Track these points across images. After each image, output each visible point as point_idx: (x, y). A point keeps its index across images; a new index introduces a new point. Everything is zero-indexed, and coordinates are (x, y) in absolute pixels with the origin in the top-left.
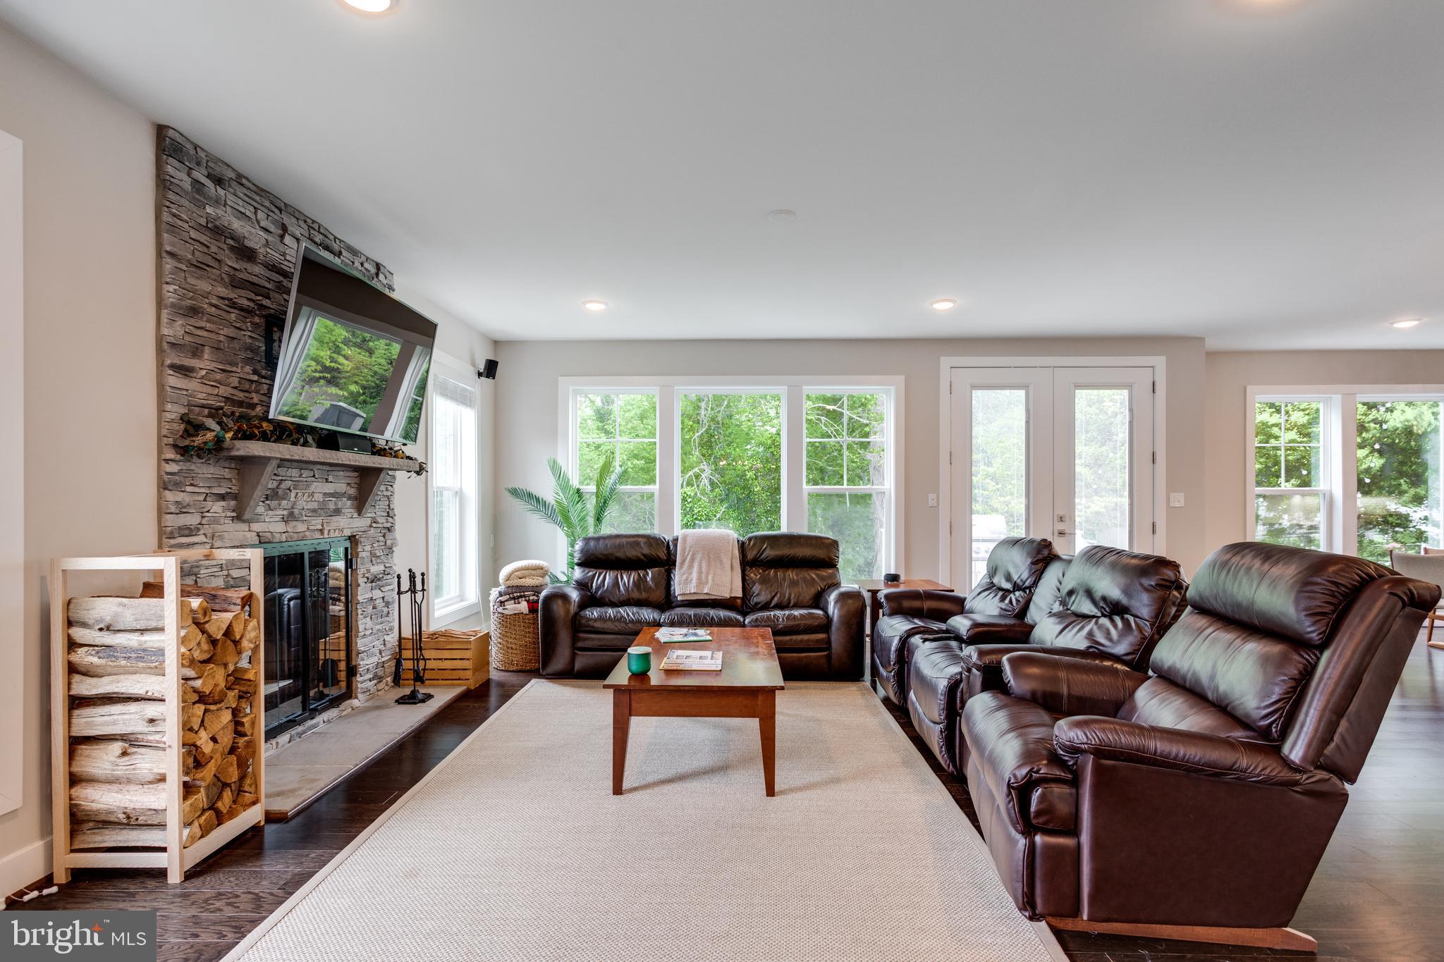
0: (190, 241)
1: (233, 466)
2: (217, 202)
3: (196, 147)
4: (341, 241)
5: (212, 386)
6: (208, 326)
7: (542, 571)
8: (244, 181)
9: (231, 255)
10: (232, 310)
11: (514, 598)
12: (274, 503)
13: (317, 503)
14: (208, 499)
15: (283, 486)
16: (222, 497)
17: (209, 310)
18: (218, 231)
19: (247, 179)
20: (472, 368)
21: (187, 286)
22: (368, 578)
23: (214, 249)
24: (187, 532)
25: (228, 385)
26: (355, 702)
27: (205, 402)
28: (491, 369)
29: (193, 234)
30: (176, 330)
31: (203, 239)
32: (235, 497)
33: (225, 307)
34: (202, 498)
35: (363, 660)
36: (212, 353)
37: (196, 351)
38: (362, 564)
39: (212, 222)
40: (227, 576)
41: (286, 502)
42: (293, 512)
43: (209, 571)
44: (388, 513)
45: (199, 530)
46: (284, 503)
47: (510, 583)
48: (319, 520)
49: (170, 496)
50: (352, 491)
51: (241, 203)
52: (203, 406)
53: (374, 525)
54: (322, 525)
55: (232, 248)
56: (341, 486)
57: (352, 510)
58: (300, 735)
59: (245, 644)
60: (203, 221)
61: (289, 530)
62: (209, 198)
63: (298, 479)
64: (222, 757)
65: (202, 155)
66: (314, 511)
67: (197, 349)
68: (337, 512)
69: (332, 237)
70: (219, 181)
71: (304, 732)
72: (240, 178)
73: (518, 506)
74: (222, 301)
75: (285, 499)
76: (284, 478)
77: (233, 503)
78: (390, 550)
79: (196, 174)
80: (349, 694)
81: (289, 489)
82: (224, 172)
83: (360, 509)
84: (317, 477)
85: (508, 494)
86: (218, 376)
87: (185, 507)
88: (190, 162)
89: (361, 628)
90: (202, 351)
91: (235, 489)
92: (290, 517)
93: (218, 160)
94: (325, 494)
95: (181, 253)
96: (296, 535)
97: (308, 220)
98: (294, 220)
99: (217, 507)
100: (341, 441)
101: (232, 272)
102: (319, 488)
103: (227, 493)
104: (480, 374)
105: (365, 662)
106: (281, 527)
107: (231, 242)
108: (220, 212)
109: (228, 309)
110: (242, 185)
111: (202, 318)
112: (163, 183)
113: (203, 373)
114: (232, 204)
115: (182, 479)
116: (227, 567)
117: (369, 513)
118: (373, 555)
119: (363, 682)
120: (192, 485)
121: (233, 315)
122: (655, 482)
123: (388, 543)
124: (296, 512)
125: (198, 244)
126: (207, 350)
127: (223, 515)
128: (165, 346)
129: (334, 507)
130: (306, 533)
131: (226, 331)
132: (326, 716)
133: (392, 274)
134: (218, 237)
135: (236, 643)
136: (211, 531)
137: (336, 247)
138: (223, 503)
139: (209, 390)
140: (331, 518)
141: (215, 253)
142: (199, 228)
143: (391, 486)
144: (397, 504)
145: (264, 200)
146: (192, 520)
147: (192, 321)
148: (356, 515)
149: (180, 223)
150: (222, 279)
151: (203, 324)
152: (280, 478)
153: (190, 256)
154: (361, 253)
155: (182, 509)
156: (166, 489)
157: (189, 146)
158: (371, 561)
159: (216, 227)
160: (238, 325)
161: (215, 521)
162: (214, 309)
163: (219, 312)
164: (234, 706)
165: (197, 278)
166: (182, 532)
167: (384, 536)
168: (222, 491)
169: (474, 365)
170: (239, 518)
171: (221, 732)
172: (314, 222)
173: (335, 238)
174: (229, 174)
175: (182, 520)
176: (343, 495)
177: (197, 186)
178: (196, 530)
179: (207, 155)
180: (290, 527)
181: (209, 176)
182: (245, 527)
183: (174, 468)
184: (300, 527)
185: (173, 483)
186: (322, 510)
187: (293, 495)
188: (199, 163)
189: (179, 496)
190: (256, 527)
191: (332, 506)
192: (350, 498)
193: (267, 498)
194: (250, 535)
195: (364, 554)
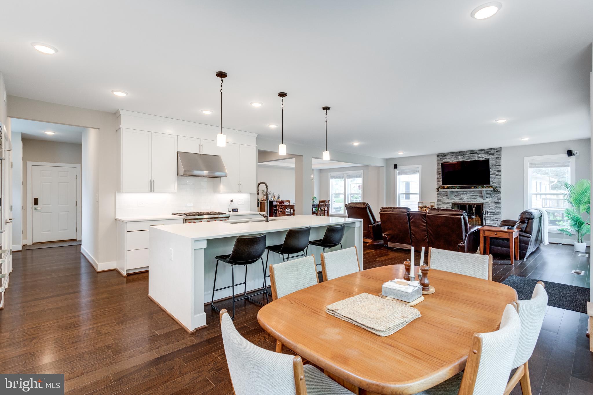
2: (445, 158)
16: (446, 196)
22: (487, 212)
32: (448, 196)
34: (442, 196)
38: (485, 209)
44: (498, 199)
46: (459, 197)
48: (470, 200)
53: (490, 201)
63: (463, 193)
65: (442, 154)
66: (467, 198)
68: (475, 199)
70: (445, 156)
78: (499, 207)
79: (441, 157)
84: (468, 193)
87: (440, 197)
92: (461, 199)
93: (444, 153)
94: (471, 196)
99: (445, 197)
106: (460, 200)
108: (445, 160)
112: (438, 160)
114: (448, 157)
117: (487, 199)
118: (490, 207)
130: (466, 202)
136: (443, 200)
142: (441, 164)
143: (499, 193)
144: (502, 197)
146: (441, 199)
148: (481, 199)
149: (439, 164)
152: (458, 193)
153: (440, 167)
157: (440, 154)
158: (489, 209)
161: (445, 199)
167: (495, 204)
170: (448, 199)
174: (447, 154)
175: (438, 199)
176: (478, 196)
177: (441, 158)
178: (440, 200)
179: (443, 154)
180: (461, 200)
181: (443, 156)
182: (451, 200)
183: (438, 192)
184: (463, 201)
185: (438, 194)
186: (470, 198)
187: (461, 196)
188: (442, 155)
189: (438, 196)
190: (452, 200)
191: (473, 197)
192: (480, 196)
193: (455, 196)
194: (452, 201)
195: (485, 207)
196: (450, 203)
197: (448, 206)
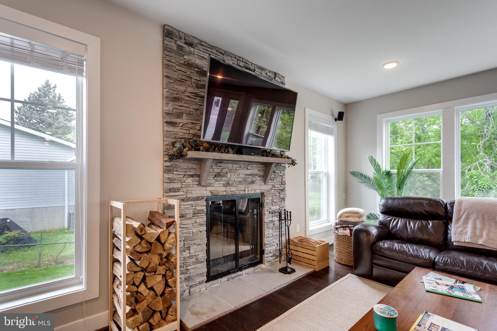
0: (177, 71)
1: (196, 163)
2: (190, 53)
3: (179, 31)
4: (255, 65)
5: (186, 130)
6: (185, 105)
7: (358, 215)
8: (203, 43)
9: (197, 75)
10: (197, 98)
11: (343, 227)
12: (219, 179)
13: (242, 179)
14: (185, 177)
15: (223, 171)
16: (192, 176)
17: (185, 98)
18: (189, 65)
19: (205, 43)
20: (331, 117)
21: (174, 89)
22: (270, 212)
23: (188, 73)
24: (174, 190)
25: (196, 129)
26: (263, 266)
27: (182, 136)
28: (341, 116)
29: (178, 67)
30: (170, 107)
31: (183, 69)
32: (199, 176)
33: (193, 97)
34: (182, 176)
35: (267, 247)
36: (187, 116)
37: (179, 116)
38: (267, 205)
39: (186, 62)
40: (195, 209)
41: (225, 178)
42: (229, 182)
43: (185, 207)
44: (282, 183)
45: (180, 189)
46: (223, 178)
47: (342, 219)
48: (243, 186)
49: (167, 176)
50: (261, 173)
51: (202, 53)
52: (182, 138)
53: (273, 188)
54: (245, 188)
55: (197, 72)
56: (255, 171)
57: (261, 182)
58: (233, 278)
59: (167, 245)
60: (183, 62)
61: (227, 190)
62: (186, 52)
63: (231, 168)
64: (152, 298)
65: (183, 35)
66: (240, 182)
67: (180, 115)
68: (253, 182)
69: (250, 64)
70: (191, 45)
71: (235, 277)
72: (201, 43)
73: (355, 181)
74: (191, 94)
75: (224, 177)
76: (223, 168)
77: (197, 179)
78: (283, 199)
79: (178, 43)
80: (261, 262)
81: (227, 173)
82: (193, 41)
83: (265, 182)
84: (241, 167)
85: (350, 174)
86: (190, 126)
87: (173, 180)
88: (176, 38)
89: (266, 233)
90: (183, 116)
91: (198, 173)
92: (228, 184)
93: (190, 36)
94: (246, 175)
95: (172, 76)
96: (230, 192)
97: (237, 57)
98: (230, 58)
99: (189, 180)
100: (243, 150)
101: (197, 82)
102: (243, 172)
103: (194, 174)
104: (336, 120)
105: (269, 249)
106: (223, 189)
107: (197, 69)
108: (190, 57)
109: (195, 97)
110: (202, 45)
111: (181, 102)
112: (165, 48)
113: (181, 124)
114: (197, 54)
115: (172, 169)
116: (195, 205)
117: (270, 183)
118: (273, 201)
119: (267, 257)
120: (177, 171)
121: (197, 100)
122: (441, 167)
123: (281, 196)
124: (230, 182)
125: (180, 72)
126: (184, 115)
127: (192, 183)
128: (164, 113)
129: (251, 180)
130: (237, 192)
131: (194, 107)
132: (247, 271)
133: (284, 77)
134: (191, 68)
135: (163, 245)
136: (186, 190)
137: (252, 68)
138: (192, 179)
139: (185, 131)
140: (249, 185)
141: (189, 75)
142: (180, 65)
143: (283, 171)
144: (287, 179)
145: (213, 50)
146: (178, 185)
147: (177, 103)
148: (263, 184)
149: (171, 64)
150: (192, 85)
151: (183, 104)
152: (222, 168)
153: (176, 77)
154: (266, 69)
155: (171, 181)
156: (165, 173)
157: (175, 31)
158: (272, 204)
159: (188, 63)
160: (200, 104)
161: (188, 186)
162: (187, 98)
163: (190, 99)
164: (163, 273)
165: (179, 85)
166: (172, 191)
167: (279, 193)
168: (192, 173)
169: (333, 115)
170: (199, 184)
171: (157, 285)
172: (240, 57)
173: (252, 63)
174: (196, 41)
175: (172, 186)
176: (256, 175)
177: (180, 48)
178: (178, 190)
179: (185, 34)
180: (228, 189)
181: (185, 43)
182: (204, 188)
183: (168, 164)
184: (233, 189)
185: (167, 170)
186: (244, 181)
187: (229, 175)
188: (180, 38)
189: (170, 176)
190: (209, 189)
191: (250, 180)
192: (260, 176)
193: (215, 176)
194: (206, 192)
195: (268, 201)
196: (202, 198)
197: (198, 208)
